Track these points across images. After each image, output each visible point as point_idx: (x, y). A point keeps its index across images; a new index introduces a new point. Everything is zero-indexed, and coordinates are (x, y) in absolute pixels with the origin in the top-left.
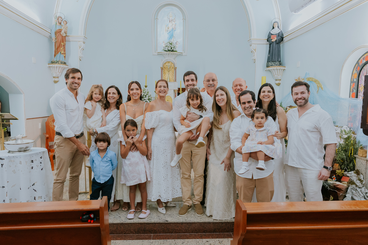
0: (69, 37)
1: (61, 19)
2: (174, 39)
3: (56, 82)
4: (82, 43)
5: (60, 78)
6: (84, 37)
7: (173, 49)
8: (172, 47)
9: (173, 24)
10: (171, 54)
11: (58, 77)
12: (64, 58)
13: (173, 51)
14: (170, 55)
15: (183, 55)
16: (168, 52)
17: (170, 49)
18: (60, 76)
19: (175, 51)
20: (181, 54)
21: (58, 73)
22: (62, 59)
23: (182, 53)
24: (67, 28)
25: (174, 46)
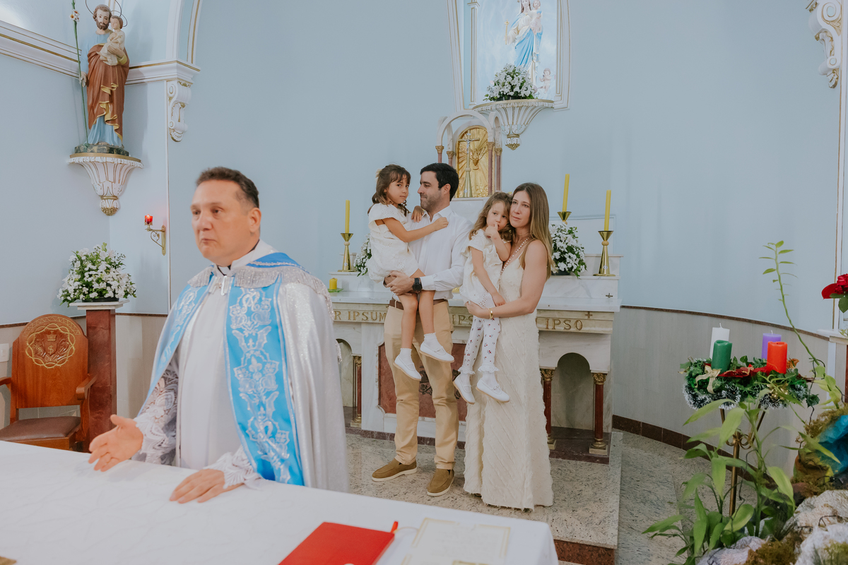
0: (140, 69)
1: (106, 14)
2: (537, 64)
3: (111, 212)
4: (175, 83)
5: (121, 199)
6: (176, 64)
7: (517, 89)
8: (516, 82)
9: (531, 17)
10: (514, 108)
11: (115, 198)
12: (116, 134)
13: (517, 96)
14: (510, 112)
15: (555, 106)
16: (504, 102)
17: (506, 90)
18: (122, 191)
19: (525, 97)
20: (548, 106)
21: (107, 184)
22: (111, 138)
23: (552, 102)
24: (119, 40)
25: (521, 81)
